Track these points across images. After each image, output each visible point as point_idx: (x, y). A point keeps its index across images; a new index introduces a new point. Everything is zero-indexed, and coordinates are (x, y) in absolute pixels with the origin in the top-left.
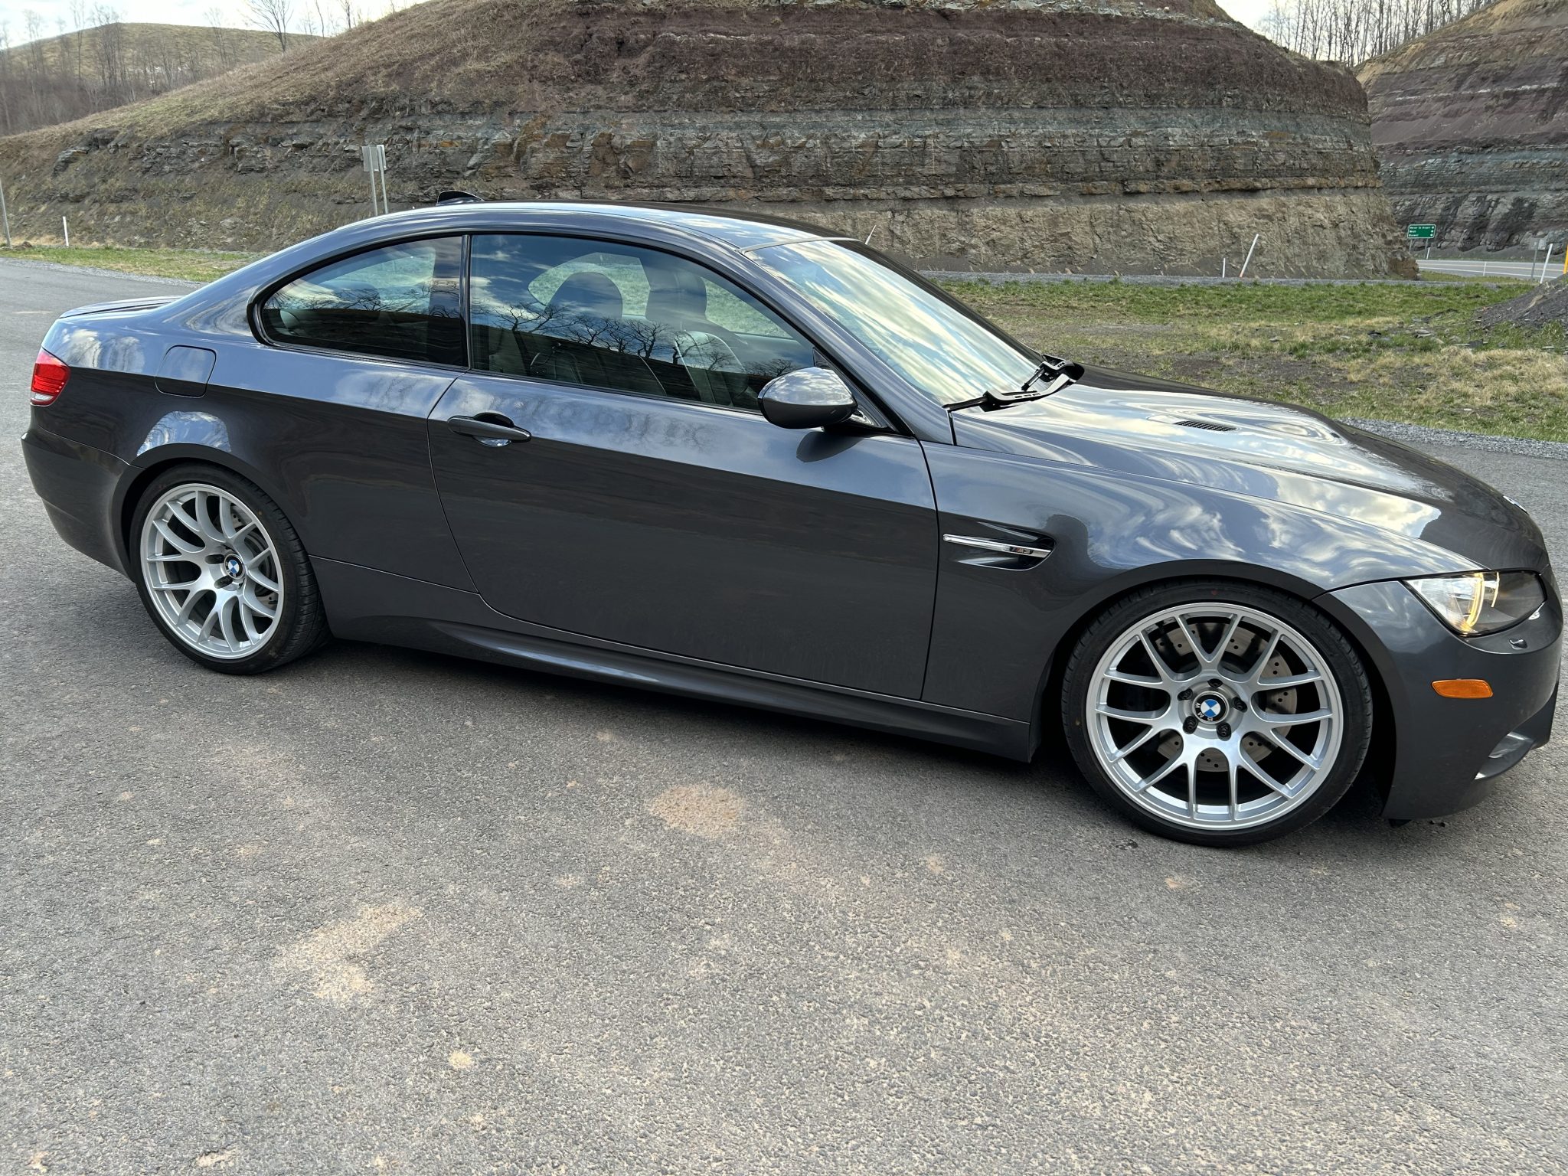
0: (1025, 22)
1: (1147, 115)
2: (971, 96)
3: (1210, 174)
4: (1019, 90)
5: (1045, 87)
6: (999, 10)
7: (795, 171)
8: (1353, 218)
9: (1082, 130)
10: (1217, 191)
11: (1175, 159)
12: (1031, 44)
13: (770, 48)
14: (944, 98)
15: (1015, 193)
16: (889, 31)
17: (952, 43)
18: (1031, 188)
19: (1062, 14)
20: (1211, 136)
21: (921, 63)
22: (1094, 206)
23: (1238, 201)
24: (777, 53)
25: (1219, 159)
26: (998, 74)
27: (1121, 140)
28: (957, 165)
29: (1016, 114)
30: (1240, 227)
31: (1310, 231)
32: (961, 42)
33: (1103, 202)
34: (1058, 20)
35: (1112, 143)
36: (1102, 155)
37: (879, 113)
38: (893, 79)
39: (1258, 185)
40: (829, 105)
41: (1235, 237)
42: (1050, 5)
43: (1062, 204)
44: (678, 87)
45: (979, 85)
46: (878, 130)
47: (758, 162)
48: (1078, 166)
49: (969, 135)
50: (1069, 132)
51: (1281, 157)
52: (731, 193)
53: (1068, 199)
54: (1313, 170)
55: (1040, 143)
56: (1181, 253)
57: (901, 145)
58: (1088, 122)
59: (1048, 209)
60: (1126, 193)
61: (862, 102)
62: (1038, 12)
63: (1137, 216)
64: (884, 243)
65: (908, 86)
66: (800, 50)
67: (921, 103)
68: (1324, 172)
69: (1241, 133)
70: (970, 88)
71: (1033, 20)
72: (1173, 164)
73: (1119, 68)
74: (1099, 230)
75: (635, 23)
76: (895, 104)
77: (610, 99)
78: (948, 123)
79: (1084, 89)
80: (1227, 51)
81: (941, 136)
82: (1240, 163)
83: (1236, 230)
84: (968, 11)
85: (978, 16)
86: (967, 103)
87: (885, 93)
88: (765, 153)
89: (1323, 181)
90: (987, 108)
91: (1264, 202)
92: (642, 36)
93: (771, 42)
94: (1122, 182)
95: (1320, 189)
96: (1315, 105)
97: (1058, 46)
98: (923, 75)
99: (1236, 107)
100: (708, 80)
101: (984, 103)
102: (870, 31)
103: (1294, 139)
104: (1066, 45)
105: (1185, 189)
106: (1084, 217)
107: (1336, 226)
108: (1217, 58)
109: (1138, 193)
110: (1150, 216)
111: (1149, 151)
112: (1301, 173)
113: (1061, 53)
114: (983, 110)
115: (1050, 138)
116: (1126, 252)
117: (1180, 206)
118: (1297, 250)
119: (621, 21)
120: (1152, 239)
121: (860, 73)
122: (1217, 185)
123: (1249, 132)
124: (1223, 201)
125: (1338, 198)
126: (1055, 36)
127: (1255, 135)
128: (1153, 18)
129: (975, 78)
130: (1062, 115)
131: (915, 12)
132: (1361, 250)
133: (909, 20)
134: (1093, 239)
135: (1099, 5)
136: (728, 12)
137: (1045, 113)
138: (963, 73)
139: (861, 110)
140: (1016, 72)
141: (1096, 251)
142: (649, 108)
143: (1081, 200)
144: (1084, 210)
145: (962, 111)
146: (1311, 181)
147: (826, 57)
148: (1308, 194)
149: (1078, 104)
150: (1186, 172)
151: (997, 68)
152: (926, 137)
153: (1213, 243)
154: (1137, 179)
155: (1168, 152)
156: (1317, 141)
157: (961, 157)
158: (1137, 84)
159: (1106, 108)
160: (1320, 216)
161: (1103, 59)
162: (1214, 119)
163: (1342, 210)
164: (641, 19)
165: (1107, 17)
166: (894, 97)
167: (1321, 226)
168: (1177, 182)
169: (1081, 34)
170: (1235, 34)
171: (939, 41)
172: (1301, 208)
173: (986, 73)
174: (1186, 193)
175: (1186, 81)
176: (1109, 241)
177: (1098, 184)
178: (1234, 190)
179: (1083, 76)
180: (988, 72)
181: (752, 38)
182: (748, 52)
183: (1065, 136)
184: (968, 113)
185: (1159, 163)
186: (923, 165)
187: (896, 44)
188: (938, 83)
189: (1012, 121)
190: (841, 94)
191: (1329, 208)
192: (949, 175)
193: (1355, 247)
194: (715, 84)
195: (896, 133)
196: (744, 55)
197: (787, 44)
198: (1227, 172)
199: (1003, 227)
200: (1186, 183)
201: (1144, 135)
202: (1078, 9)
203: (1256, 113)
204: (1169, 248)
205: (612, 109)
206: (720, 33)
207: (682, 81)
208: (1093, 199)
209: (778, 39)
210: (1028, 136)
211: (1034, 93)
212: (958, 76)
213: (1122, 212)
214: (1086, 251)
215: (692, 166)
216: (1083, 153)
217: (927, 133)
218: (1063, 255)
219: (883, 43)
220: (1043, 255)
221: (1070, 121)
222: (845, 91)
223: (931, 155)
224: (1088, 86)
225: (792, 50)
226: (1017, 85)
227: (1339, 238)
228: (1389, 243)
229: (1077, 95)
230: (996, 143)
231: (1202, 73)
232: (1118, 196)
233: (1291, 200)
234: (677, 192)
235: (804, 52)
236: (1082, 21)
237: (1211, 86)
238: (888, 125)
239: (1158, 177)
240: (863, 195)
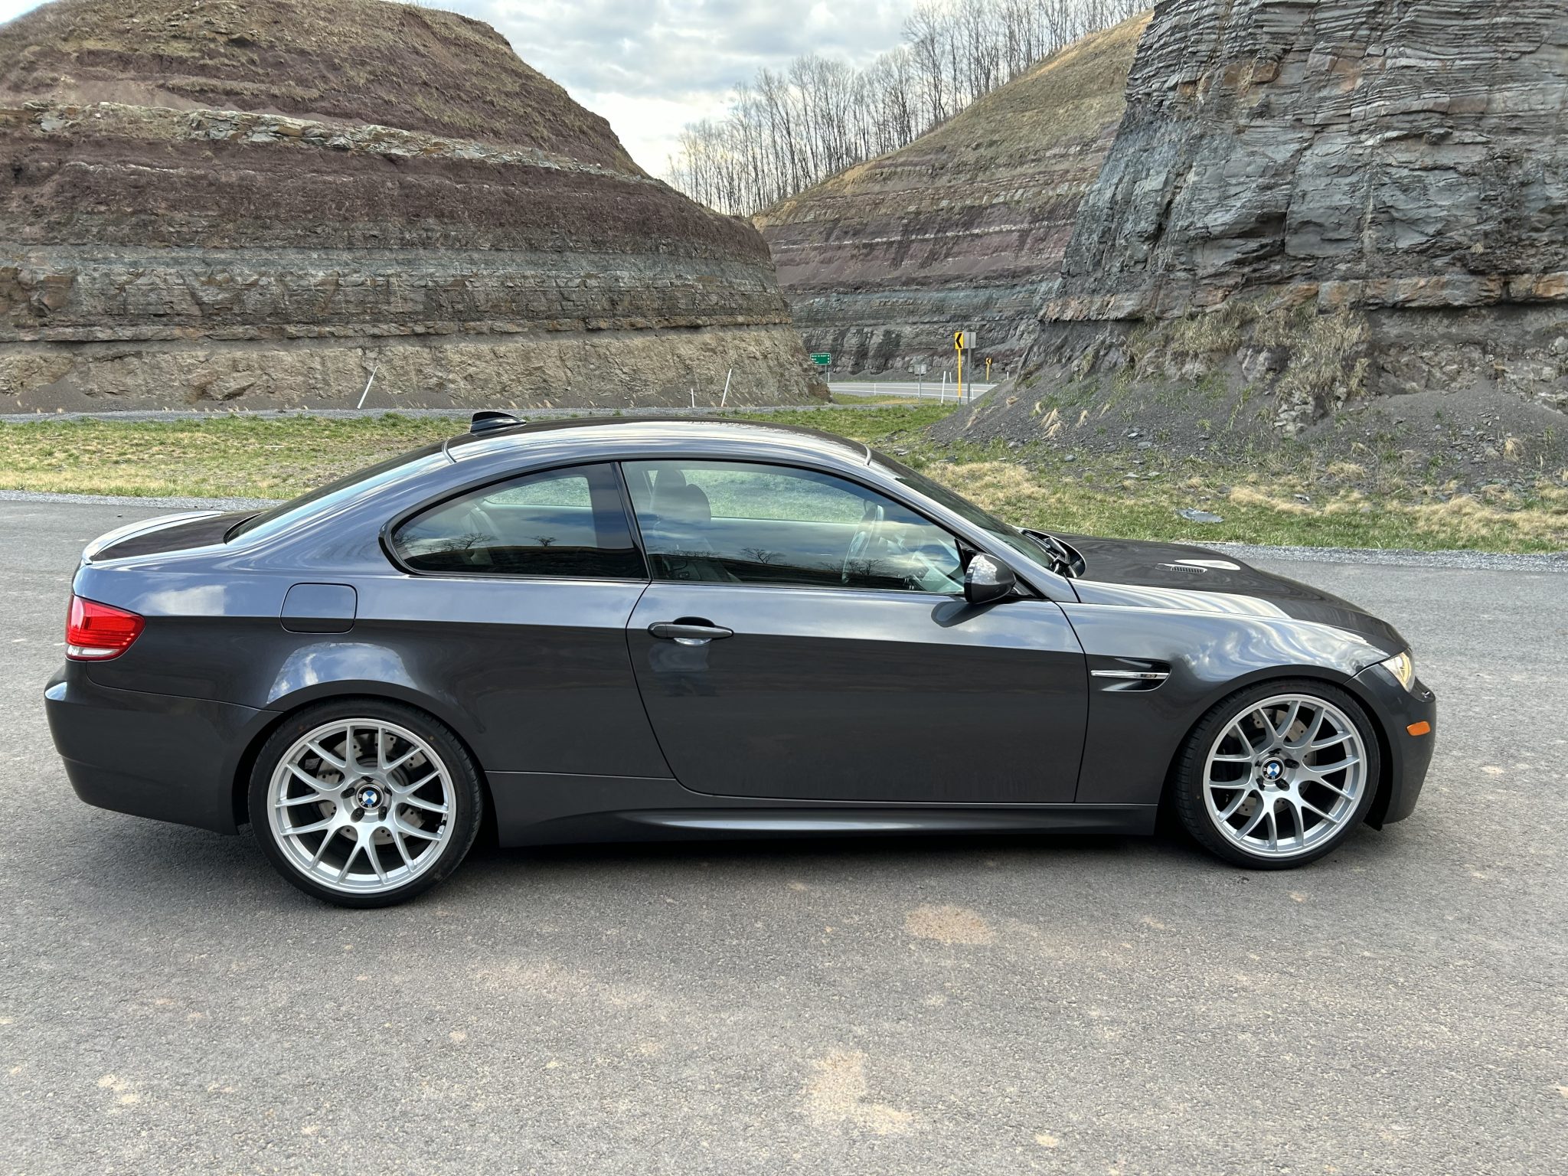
0: (472, 170)
1: (597, 259)
2: (428, 238)
3: (659, 312)
4: (475, 234)
5: (499, 231)
6: (445, 158)
7: (250, 308)
8: (777, 350)
9: (540, 271)
10: (667, 327)
11: (627, 299)
12: (481, 190)
13: (205, 183)
14: (402, 239)
15: (485, 329)
16: (335, 172)
17: (402, 186)
18: (499, 325)
19: (505, 165)
20: (654, 279)
21: (373, 205)
22: (562, 342)
23: (686, 336)
24: (213, 188)
25: (664, 300)
26: (453, 217)
27: (578, 281)
28: (423, 303)
29: (476, 256)
30: (690, 359)
31: (747, 362)
32: (411, 186)
33: (568, 338)
34: (503, 170)
35: (570, 284)
36: (562, 294)
37: (336, 252)
38: (346, 219)
39: (699, 322)
40: (280, 243)
41: (688, 368)
42: (493, 156)
43: (531, 340)
44: (98, 220)
45: (436, 227)
46: (337, 269)
47: (205, 299)
48: (541, 305)
49: (431, 275)
50: (528, 273)
51: (714, 298)
52: (177, 332)
53: (536, 335)
54: (740, 310)
55: (502, 283)
56: (646, 383)
57: (362, 284)
58: (544, 264)
59: (519, 345)
60: (589, 330)
61: (315, 241)
62: (483, 162)
63: (602, 351)
64: (358, 380)
65: (362, 226)
66: (239, 186)
67: (377, 243)
68: (749, 311)
69: (679, 277)
70: (427, 230)
71: (479, 168)
72: (626, 303)
73: (565, 216)
74: (569, 364)
75: (34, 150)
76: (351, 243)
77: (12, 230)
78: (409, 262)
79: (536, 235)
80: (655, 204)
81: (405, 276)
82: (682, 303)
83: (688, 362)
84: (414, 157)
85: (425, 162)
86: (425, 244)
87: (340, 232)
88: (213, 290)
89: (750, 319)
90: (447, 249)
91: (707, 337)
92: (45, 164)
93: (204, 177)
94: (584, 320)
95: (748, 325)
96: (732, 254)
97: (506, 194)
98: (376, 216)
99: (671, 254)
100: (133, 214)
101: (442, 244)
102: (314, 171)
103: (721, 282)
104: (513, 193)
105: (639, 326)
106: (554, 352)
107: (765, 357)
108: (649, 210)
109: (599, 329)
110: (613, 350)
111: (604, 291)
112: (732, 312)
113: (509, 200)
114: (443, 250)
115: (512, 279)
116: (596, 384)
117: (638, 341)
118: (739, 379)
119: (17, 147)
120: (618, 372)
121: (309, 212)
122: (666, 323)
123: (684, 275)
124: (673, 336)
125: (763, 333)
126: (502, 185)
127: (691, 279)
128: (588, 173)
129: (430, 220)
130: (519, 257)
131: (360, 156)
132: (787, 377)
133: (355, 162)
134: (565, 373)
135: (538, 159)
136: (150, 144)
137: (502, 255)
138: (418, 216)
139: (315, 249)
140: (469, 216)
141: (570, 384)
142: (63, 240)
143: (549, 336)
144: (552, 346)
145: (421, 251)
146: (740, 319)
147: (269, 195)
148: (740, 330)
149: (533, 248)
150: (638, 310)
151: (451, 212)
152: (388, 276)
153: (671, 374)
154: (596, 317)
155: (620, 292)
156: (740, 284)
157: (426, 295)
158: (583, 231)
159: (559, 251)
160: (751, 348)
161: (549, 208)
162: (655, 264)
163: (768, 343)
164: (41, 145)
165: (548, 170)
166: (350, 236)
167: (755, 357)
168: (633, 319)
169: (526, 184)
170: (660, 191)
171: (389, 184)
172: (737, 342)
173: (440, 216)
174: (641, 329)
175: (626, 229)
176: (580, 374)
177: (562, 321)
178: (681, 326)
179: (534, 222)
180: (443, 215)
181: (181, 171)
182: (179, 185)
183: (525, 277)
184: (428, 253)
185: (613, 303)
186: (389, 303)
187: (344, 184)
188: (394, 224)
189: (472, 262)
190: (291, 232)
191: (759, 343)
192: (417, 313)
193: (782, 375)
194: (143, 217)
195: (356, 272)
196: (176, 190)
197: (223, 179)
198: (673, 310)
199: (478, 363)
200: (640, 321)
201: (596, 277)
202: (520, 161)
203: (688, 260)
204: (634, 380)
205: (15, 241)
206: (142, 165)
207: (101, 213)
208: (559, 335)
209: (212, 174)
210: (490, 276)
211: (490, 236)
212: (413, 218)
213: (587, 347)
214: (560, 383)
215: (125, 302)
216: (544, 293)
217: (389, 272)
218: (539, 388)
219: (330, 183)
220: (520, 388)
221: (528, 263)
222: (295, 228)
223: (395, 293)
224: (539, 231)
225: (231, 186)
226: (473, 228)
227: (769, 367)
228: (805, 370)
229: (530, 239)
230: (460, 283)
231: (638, 223)
232: (580, 333)
233: (728, 335)
234: (109, 331)
235: (245, 189)
236: (525, 172)
237: (647, 234)
238: (347, 264)
239: (614, 315)
240: (329, 332)
